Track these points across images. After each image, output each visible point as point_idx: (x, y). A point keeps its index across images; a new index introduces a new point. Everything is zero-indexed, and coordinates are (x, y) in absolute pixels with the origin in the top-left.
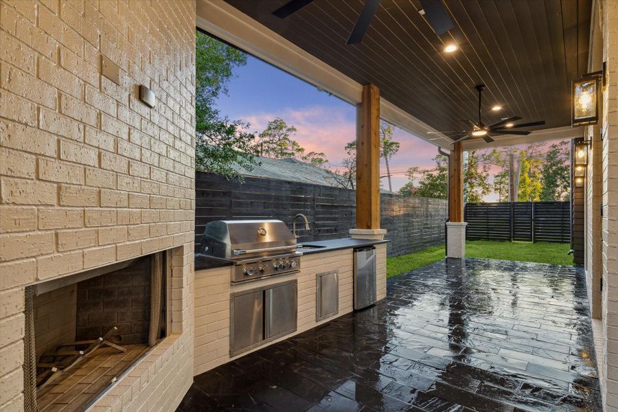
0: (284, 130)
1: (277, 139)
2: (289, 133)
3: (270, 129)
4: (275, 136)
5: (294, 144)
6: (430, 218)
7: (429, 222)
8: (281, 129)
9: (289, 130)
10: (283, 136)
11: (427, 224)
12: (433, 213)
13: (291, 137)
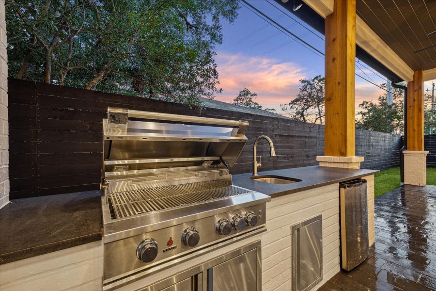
0: (249, 95)
1: (244, 101)
2: (252, 97)
3: (240, 95)
4: (243, 100)
5: (256, 104)
6: (371, 148)
7: (371, 151)
8: (247, 95)
9: (252, 95)
10: (248, 99)
11: (369, 153)
12: (374, 144)
13: (254, 100)
